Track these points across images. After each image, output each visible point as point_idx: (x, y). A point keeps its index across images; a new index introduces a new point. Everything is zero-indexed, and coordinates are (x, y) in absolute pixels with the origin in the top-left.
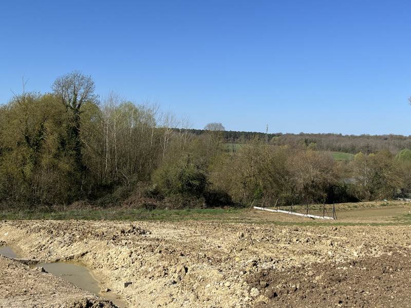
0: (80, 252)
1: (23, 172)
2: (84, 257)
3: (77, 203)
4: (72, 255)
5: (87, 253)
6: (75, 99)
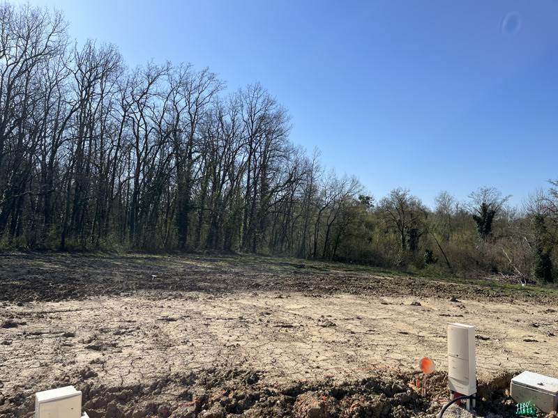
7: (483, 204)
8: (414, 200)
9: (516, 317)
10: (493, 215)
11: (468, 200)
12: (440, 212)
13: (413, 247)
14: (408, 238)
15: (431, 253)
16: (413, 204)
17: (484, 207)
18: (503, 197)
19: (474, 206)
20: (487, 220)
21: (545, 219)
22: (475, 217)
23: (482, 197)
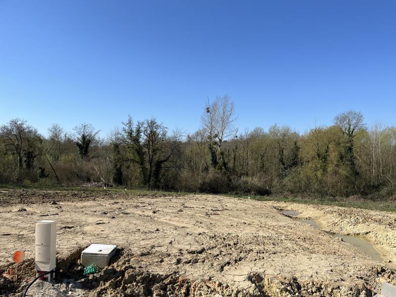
0: (365, 231)
1: (316, 175)
2: (368, 235)
3: (353, 196)
4: (359, 232)
5: (370, 232)
6: (350, 128)
7: (83, 135)
8: (31, 129)
9: (94, 210)
10: (89, 142)
11: (73, 132)
12: (52, 139)
13: (29, 165)
14: (24, 159)
15: (44, 170)
16: (30, 132)
17: (84, 137)
18: (96, 131)
19: (77, 136)
20: (85, 145)
21: (119, 146)
22: (77, 144)
23: (82, 130)
